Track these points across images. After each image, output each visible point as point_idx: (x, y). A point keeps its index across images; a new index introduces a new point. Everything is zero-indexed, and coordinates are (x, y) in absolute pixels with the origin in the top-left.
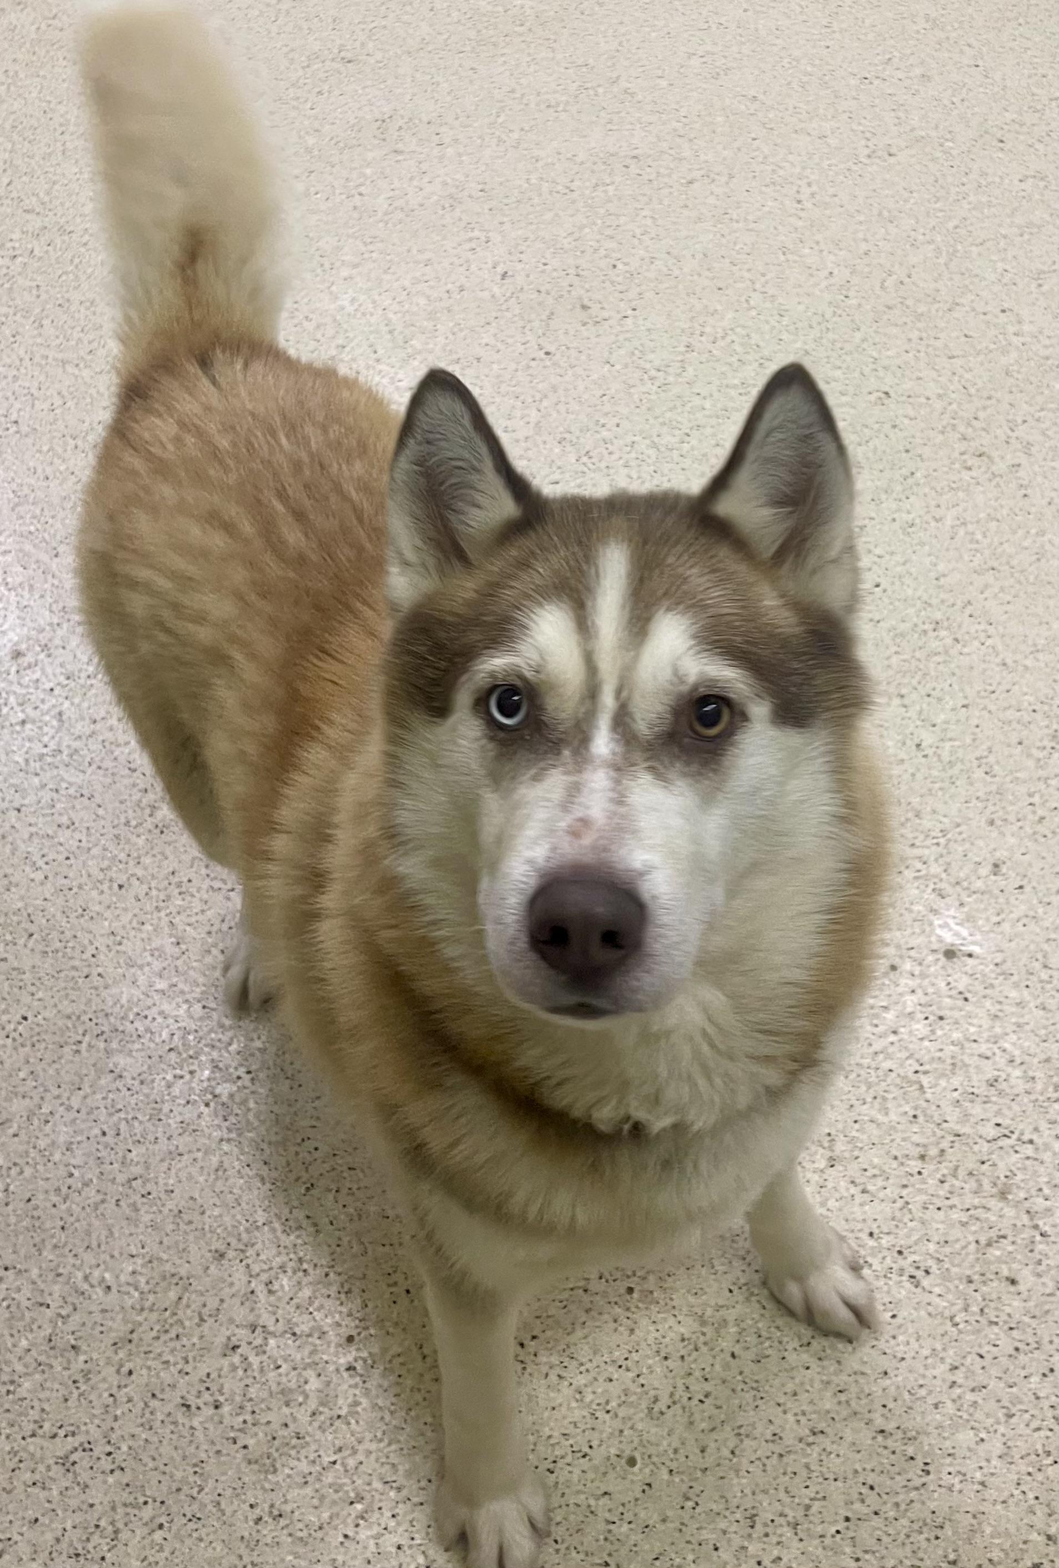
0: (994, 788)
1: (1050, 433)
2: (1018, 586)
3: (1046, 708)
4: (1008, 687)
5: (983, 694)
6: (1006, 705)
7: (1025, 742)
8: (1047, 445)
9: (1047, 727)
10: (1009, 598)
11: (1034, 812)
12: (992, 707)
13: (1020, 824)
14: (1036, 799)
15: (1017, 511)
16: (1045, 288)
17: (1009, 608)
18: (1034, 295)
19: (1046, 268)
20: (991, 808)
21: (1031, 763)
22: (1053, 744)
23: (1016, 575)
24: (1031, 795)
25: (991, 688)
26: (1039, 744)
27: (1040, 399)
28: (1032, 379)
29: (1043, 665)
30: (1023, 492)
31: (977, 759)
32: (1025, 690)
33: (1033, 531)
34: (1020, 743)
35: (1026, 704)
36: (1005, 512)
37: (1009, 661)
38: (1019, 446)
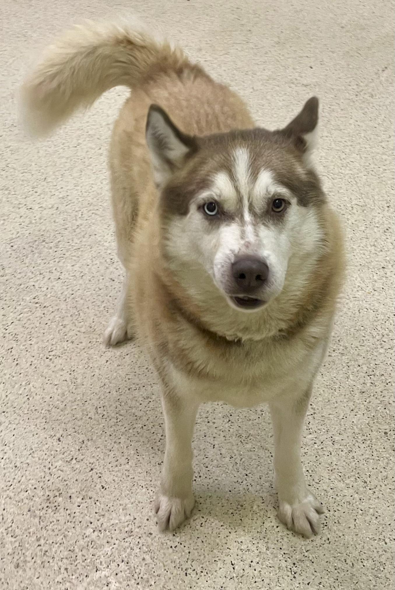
0: (17, 544)
1: (26, 325)
2: (18, 418)
3: (42, 484)
4: (20, 479)
5: (5, 488)
6: (20, 490)
7: (32, 509)
8: (26, 332)
9: (44, 495)
10: (14, 426)
11: (41, 550)
12: (12, 495)
13: (33, 560)
14: (42, 542)
15: (13, 374)
16: (15, 247)
17: (14, 432)
18: (10, 253)
19: (14, 236)
20: (17, 557)
21: (37, 520)
22: (48, 504)
23: (17, 412)
24: (38, 540)
25: (10, 483)
26: (40, 507)
27: (19, 308)
28: (14, 298)
29: (37, 459)
30: (16, 362)
31: (6, 530)
32: (28, 478)
33: (24, 383)
34: (29, 511)
35: (30, 486)
36: (8, 376)
37: (18, 464)
38: (11, 337)
